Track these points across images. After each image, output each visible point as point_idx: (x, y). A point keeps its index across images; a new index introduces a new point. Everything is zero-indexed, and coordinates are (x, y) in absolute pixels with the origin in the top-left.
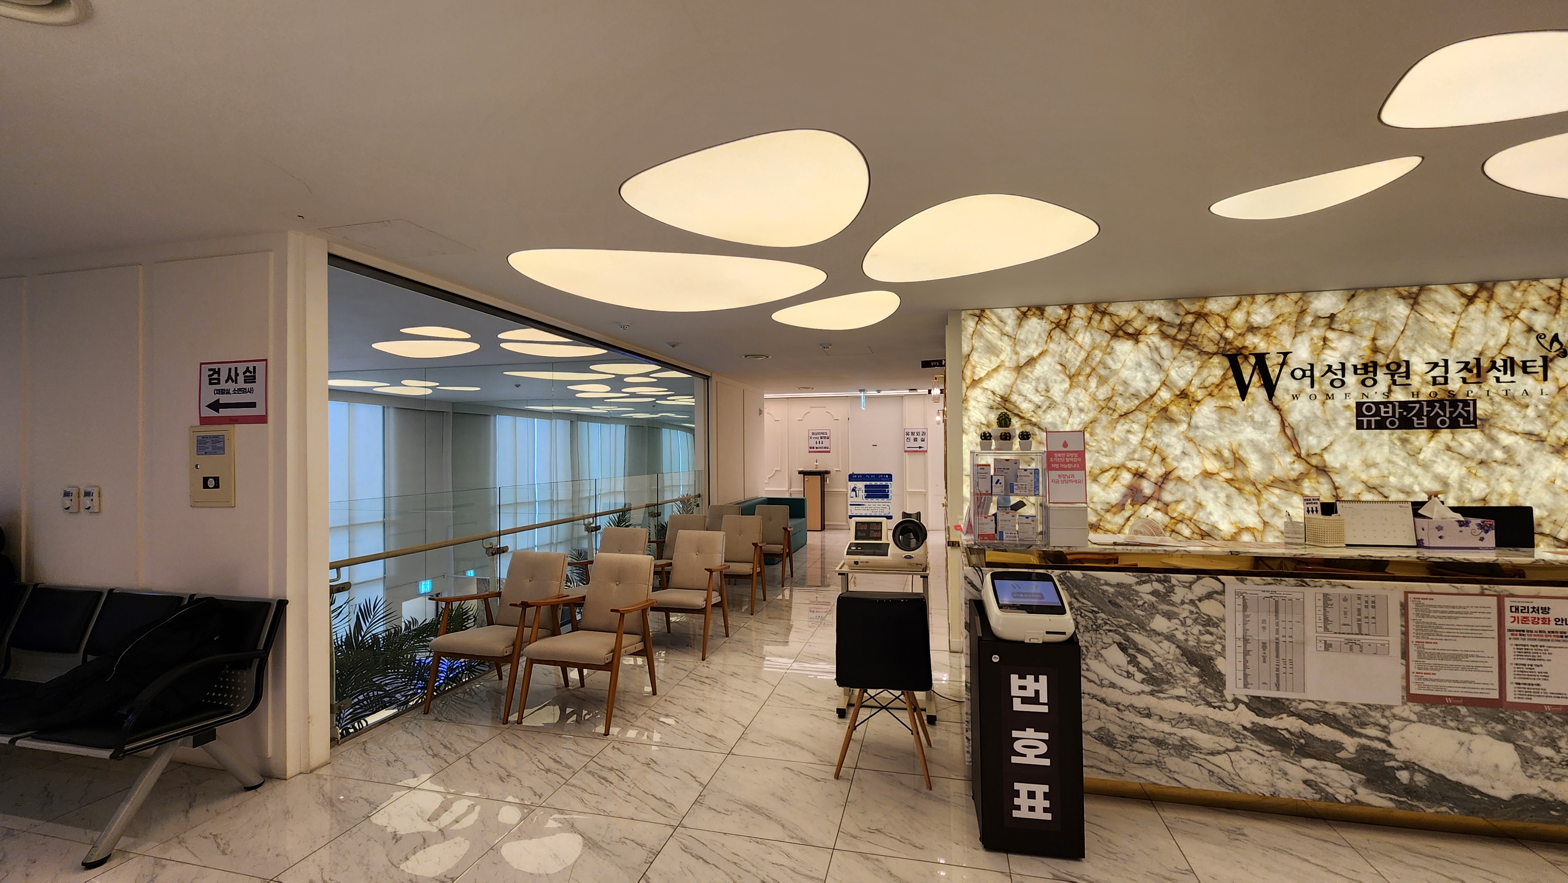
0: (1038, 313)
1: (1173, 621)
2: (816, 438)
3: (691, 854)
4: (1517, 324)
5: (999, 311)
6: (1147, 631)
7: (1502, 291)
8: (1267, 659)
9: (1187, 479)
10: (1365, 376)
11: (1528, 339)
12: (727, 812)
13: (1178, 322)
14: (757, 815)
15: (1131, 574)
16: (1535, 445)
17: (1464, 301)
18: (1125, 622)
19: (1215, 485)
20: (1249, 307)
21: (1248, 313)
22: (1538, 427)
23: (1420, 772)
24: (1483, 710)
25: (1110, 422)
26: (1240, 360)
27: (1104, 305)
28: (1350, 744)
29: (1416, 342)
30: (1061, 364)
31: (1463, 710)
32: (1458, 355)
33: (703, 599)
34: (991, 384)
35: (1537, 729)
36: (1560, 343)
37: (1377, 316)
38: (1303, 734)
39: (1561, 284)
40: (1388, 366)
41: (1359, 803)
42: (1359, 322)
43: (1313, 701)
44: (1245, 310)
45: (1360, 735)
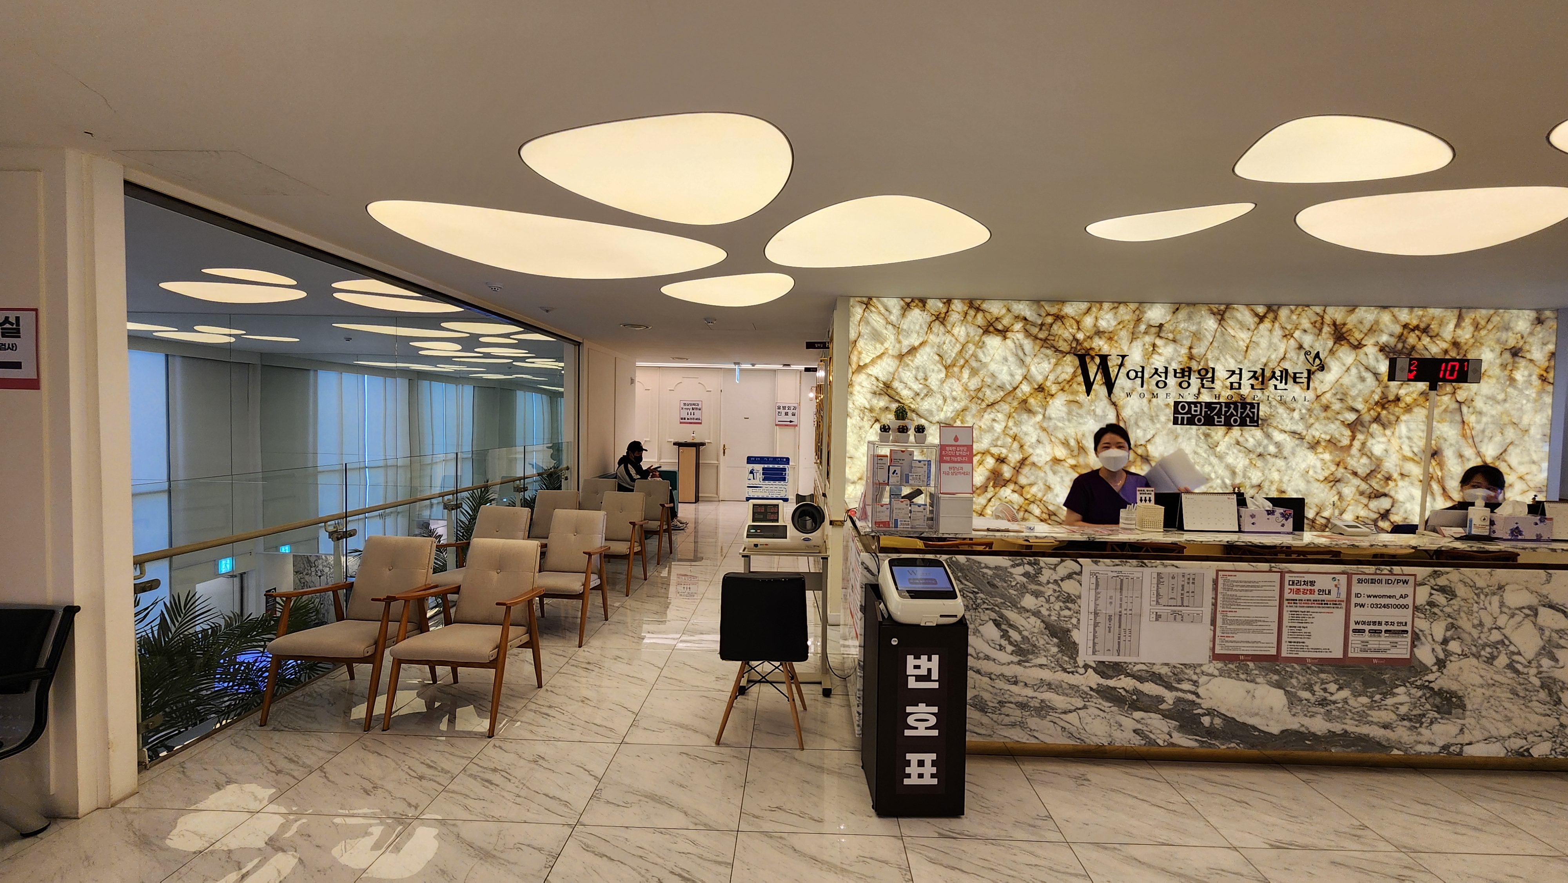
0: (920, 304)
1: (1039, 599)
2: (687, 409)
3: (593, 852)
4: (1292, 341)
5: (885, 300)
6: (1017, 608)
7: (1284, 313)
8: (1112, 629)
9: (1040, 465)
10: (1182, 379)
11: (1299, 355)
12: (627, 805)
13: (1040, 322)
14: (659, 805)
15: (1007, 558)
16: (1297, 442)
17: (1256, 320)
18: (1000, 600)
19: (1062, 470)
20: (1097, 313)
21: (1096, 318)
22: (1300, 428)
23: (1218, 716)
24: (1265, 664)
25: (979, 412)
26: (1088, 360)
27: (979, 302)
28: (1169, 697)
29: (1221, 352)
30: (939, 355)
31: (1251, 665)
32: (1250, 365)
33: (581, 584)
34: (875, 370)
35: (1300, 677)
36: (1320, 360)
37: (1193, 328)
38: (1136, 691)
39: (1324, 311)
40: (1199, 372)
41: (1173, 745)
42: (1180, 332)
43: (1144, 664)
44: (1094, 315)
45: (1177, 689)
